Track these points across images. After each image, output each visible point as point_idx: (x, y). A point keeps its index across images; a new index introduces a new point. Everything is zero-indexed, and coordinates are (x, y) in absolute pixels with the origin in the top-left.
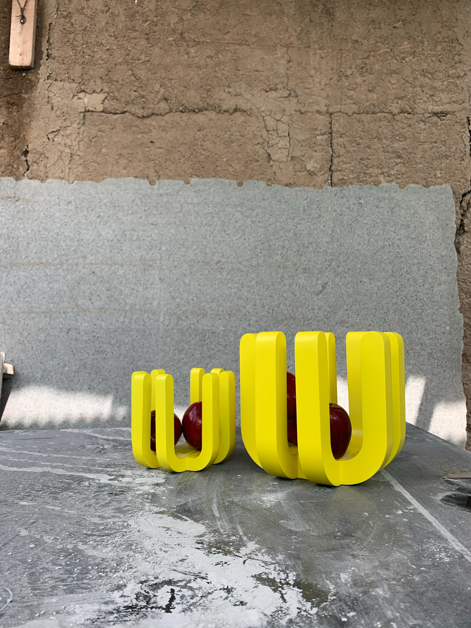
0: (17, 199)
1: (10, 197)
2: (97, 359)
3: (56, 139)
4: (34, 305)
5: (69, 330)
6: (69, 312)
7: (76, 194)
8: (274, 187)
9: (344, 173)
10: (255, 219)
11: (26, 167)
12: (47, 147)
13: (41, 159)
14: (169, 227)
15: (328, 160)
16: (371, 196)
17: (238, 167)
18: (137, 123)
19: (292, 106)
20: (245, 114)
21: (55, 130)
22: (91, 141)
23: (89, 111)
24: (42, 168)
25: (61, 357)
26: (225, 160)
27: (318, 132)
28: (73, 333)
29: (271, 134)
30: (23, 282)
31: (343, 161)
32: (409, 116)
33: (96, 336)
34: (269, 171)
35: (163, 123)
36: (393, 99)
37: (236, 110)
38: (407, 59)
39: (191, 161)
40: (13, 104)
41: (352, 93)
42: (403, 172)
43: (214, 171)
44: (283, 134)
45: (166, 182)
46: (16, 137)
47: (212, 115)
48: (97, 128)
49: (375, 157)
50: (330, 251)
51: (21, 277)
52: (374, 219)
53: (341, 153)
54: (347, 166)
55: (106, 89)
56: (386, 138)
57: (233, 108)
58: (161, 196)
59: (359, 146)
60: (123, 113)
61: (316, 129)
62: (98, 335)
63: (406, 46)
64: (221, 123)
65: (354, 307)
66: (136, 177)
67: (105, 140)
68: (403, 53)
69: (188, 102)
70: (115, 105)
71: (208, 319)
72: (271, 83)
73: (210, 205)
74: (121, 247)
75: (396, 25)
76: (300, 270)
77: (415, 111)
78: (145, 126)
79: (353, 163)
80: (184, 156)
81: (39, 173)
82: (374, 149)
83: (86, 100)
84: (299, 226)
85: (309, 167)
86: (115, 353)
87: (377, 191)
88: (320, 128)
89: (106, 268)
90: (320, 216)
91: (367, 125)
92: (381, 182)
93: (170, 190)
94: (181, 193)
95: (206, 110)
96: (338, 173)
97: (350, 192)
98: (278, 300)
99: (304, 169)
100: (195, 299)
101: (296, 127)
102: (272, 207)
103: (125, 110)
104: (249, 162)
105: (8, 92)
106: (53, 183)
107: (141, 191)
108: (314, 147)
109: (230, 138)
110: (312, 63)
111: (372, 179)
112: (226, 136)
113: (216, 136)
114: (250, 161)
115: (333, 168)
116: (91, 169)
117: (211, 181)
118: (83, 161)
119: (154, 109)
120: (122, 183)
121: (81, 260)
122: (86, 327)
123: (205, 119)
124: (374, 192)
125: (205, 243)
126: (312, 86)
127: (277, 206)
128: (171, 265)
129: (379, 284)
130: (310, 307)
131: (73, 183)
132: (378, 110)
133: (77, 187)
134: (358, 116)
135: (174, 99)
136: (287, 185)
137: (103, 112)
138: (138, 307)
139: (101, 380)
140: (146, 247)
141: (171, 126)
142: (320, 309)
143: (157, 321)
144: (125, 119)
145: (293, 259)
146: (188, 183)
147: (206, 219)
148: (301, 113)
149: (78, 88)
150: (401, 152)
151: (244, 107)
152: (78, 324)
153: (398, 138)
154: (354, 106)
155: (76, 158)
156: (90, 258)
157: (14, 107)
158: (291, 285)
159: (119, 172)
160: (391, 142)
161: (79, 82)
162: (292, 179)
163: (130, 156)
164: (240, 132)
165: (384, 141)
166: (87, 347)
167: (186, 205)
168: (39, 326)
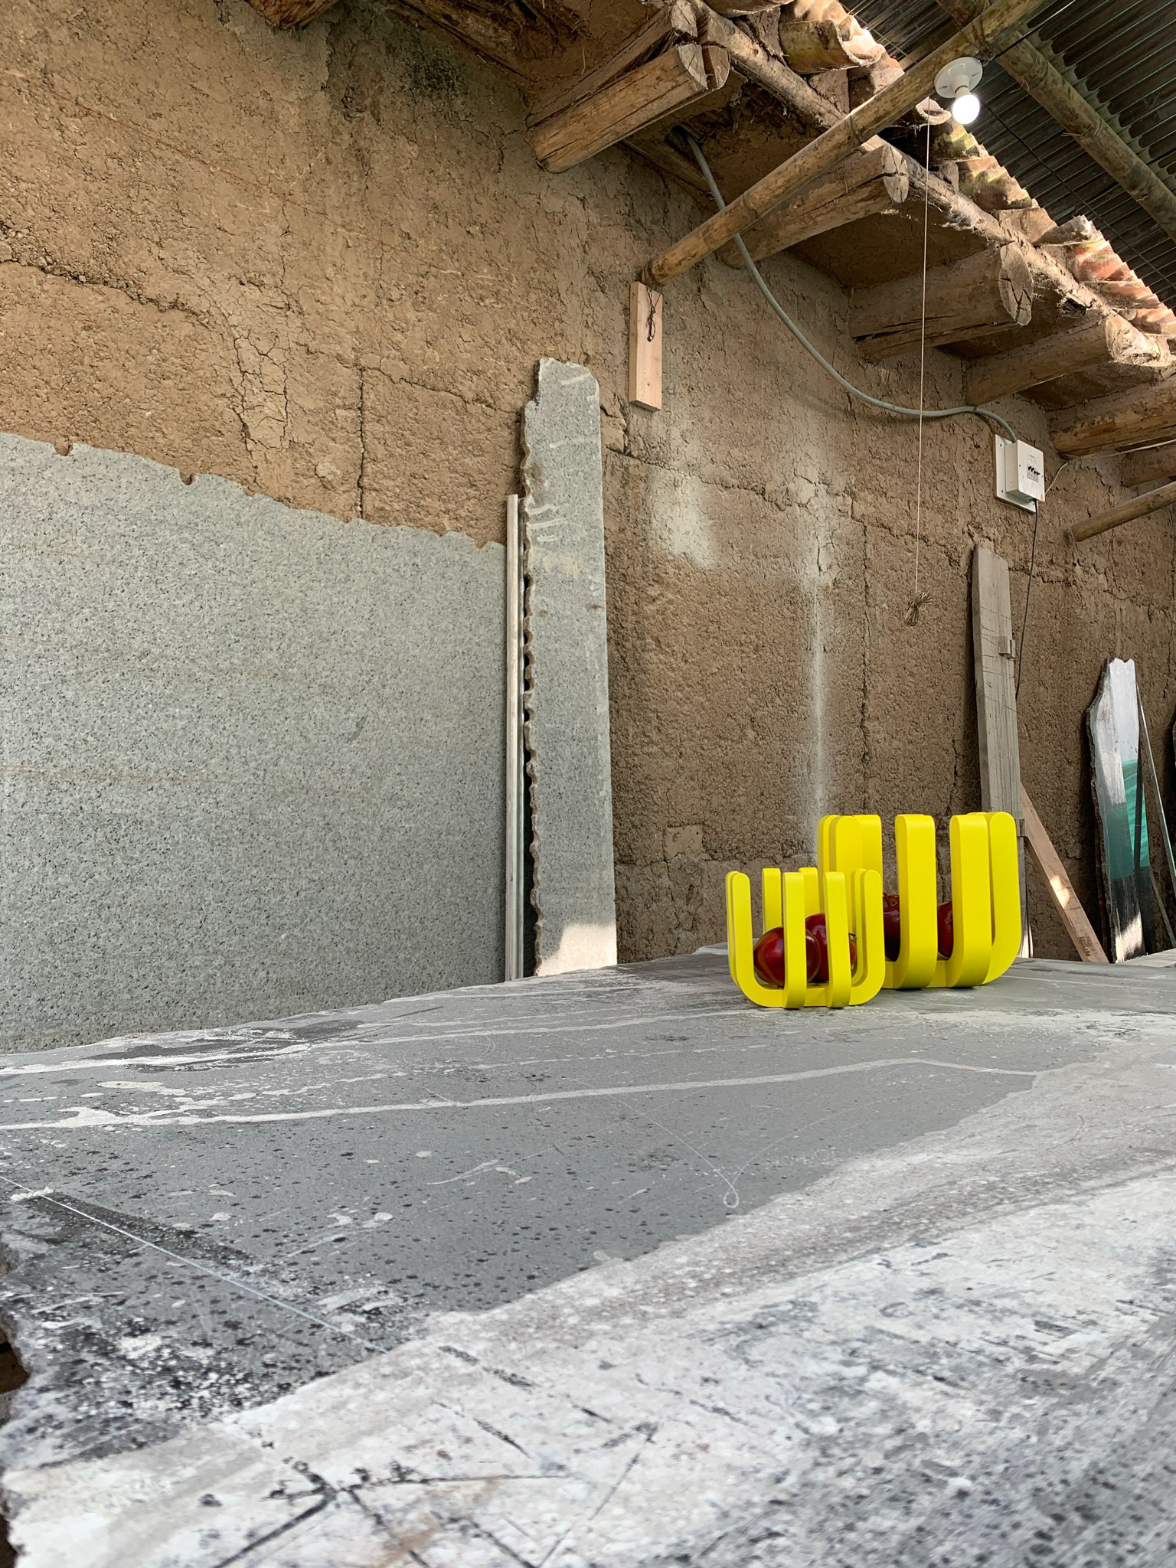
8: (259, 500)
9: (385, 497)
10: (222, 566)
15: (355, 464)
16: (433, 554)
17: (176, 436)
19: (291, 330)
20: (193, 319)
26: (148, 414)
27: (338, 401)
29: (249, 381)
31: (381, 472)
32: (489, 411)
34: (245, 462)
36: (465, 370)
37: (174, 306)
38: (487, 302)
39: (66, 399)
41: (399, 337)
43: (122, 436)
44: (272, 388)
45: (6, 438)
47: (121, 301)
49: (434, 476)
50: (368, 653)
52: (439, 599)
53: (379, 456)
54: (390, 483)
56: (453, 443)
57: (171, 299)
59: (408, 448)
61: (335, 394)
63: (485, 275)
64: (140, 325)
65: (411, 768)
68: (482, 288)
69: (61, 250)
71: (122, 790)
72: (251, 268)
73: (121, 517)
75: (471, 229)
76: (315, 689)
77: (497, 403)
79: (399, 481)
80: (47, 383)
82: (434, 460)
84: (310, 593)
85: (322, 471)
87: (442, 546)
88: (342, 393)
90: (347, 579)
91: (422, 408)
92: (446, 529)
93: (20, 461)
94: (47, 474)
95: (106, 283)
96: (374, 494)
97: (397, 538)
98: (274, 748)
99: (312, 473)
101: (299, 378)
102: (256, 544)
104: (201, 432)
108: (330, 430)
109: (159, 365)
110: (328, 249)
111: (429, 519)
112: (150, 359)
113: (127, 352)
114: (205, 429)
115: (365, 481)
117: (121, 458)
124: (436, 545)
126: (329, 300)
127: (267, 544)
129: (449, 725)
130: (335, 767)
132: (441, 385)
134: (408, 387)
135: (26, 231)
136: (279, 500)
142: (353, 771)
145: (301, 662)
146: (66, 452)
147: (112, 547)
148: (309, 352)
150: (476, 476)
151: (193, 302)
153: (470, 448)
154: (402, 365)
158: (299, 717)
160: (461, 452)
162: (289, 488)
164: (181, 357)
165: (450, 448)
167: (61, 505)
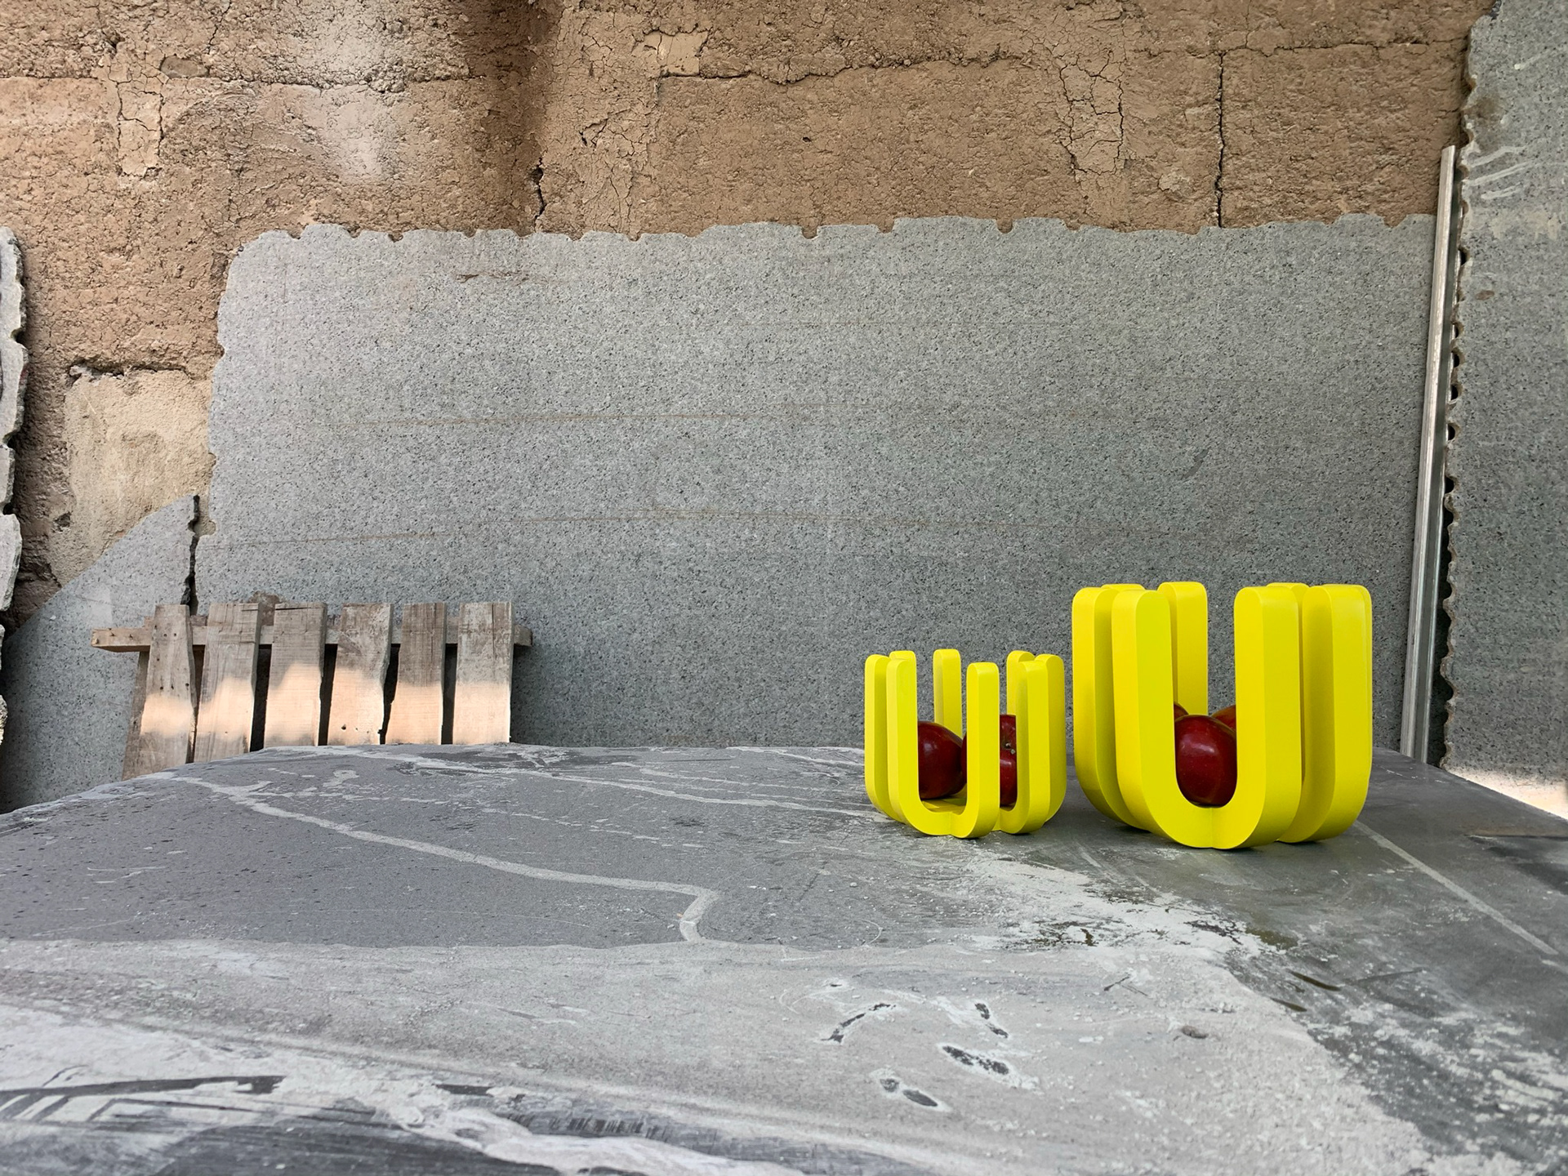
0: (523, 276)
1: (509, 273)
2: (697, 616)
3: (600, 142)
4: (565, 503)
5: (639, 555)
6: (639, 519)
7: (645, 263)
8: (1085, 231)
9: (1251, 193)
10: (1040, 308)
11: (540, 205)
12: (582, 158)
13: (569, 187)
14: (844, 332)
15: (1211, 165)
16: (1315, 248)
17: (1000, 187)
18: (774, 96)
19: (1128, 39)
20: (1018, 65)
21: (597, 121)
22: (674, 142)
23: (668, 75)
24: (572, 207)
25: (625, 611)
26: (970, 172)
27: (1189, 99)
28: (647, 563)
29: (1078, 109)
30: (542, 457)
31: (1247, 166)
32: (1416, 48)
33: (695, 569)
34: (1073, 195)
35: (831, 94)
36: (1377, 8)
37: (996, 57)
39: (894, 179)
40: (509, 68)
42: (1395, 184)
43: (945, 200)
44: (1105, 109)
45: (840, 229)
46: (517, 141)
47: (944, 71)
48: (687, 112)
49: (1326, 153)
50: (1214, 377)
51: (538, 444)
52: (1321, 301)
53: (1244, 148)
54: (1259, 176)
55: (706, 24)
56: (1355, 104)
57: (991, 51)
58: (829, 261)
59: (1287, 128)
60: (743, 75)
62: (698, 568)
64: (963, 88)
65: (1268, 505)
66: (772, 220)
67: (705, 138)
69: (887, 43)
70: (726, 59)
71: (930, 535)
73: (937, 279)
74: (743, 378)
76: (1143, 423)
77: (1431, 35)
78: (792, 103)
79: (1272, 171)
80: (877, 169)
81: (566, 218)
82: (1326, 132)
83: (663, 51)
84: (1143, 320)
85: (1166, 183)
86: (733, 606)
87: (1331, 235)
88: (1194, 89)
89: (713, 424)
90: (1191, 296)
91: (1309, 74)
92: (1340, 213)
93: (849, 247)
94: (871, 253)
95: (929, 58)
96: (1236, 193)
97: (1263, 238)
98: (1090, 490)
99: (1154, 188)
100: (901, 489)
101: (1138, 88)
102: (1080, 279)
103: (748, 68)
104: (1026, 176)
105: (499, 41)
106: (596, 241)
107: (784, 253)
108: (1178, 134)
109: (981, 121)
111: (1318, 205)
112: (974, 117)
113: (950, 118)
114: (1030, 172)
115: (1225, 181)
116: (676, 205)
117: (940, 222)
118: (657, 188)
119: (811, 63)
120: (742, 235)
121: (661, 408)
122: (674, 550)
123: (925, 83)
124: (1323, 236)
125: (924, 365)
127: (1092, 276)
128: (848, 416)
129: (1330, 452)
130: (1165, 507)
131: (638, 238)
132: (1338, 38)
133: (647, 247)
134: (1289, 55)
135: (857, 37)
136: (1114, 227)
137: (699, 75)
138: (780, 508)
139: (706, 661)
140: (795, 379)
141: (850, 101)
142: (1188, 510)
143: (820, 537)
144: (748, 88)
145: (1127, 397)
146: (887, 229)
147: (928, 310)
148: (1151, 56)
149: (645, 25)
150: (1393, 137)
151: (1016, 48)
152: (658, 544)
153: (1385, 103)
154: (1278, 32)
155: (645, 181)
156: (679, 403)
157: (513, 74)
158: (1121, 456)
159: (736, 209)
160: (1368, 113)
161: (646, 9)
162: (1126, 211)
163: (760, 172)
164: (1005, 106)
165: (1351, 112)
166: (676, 591)
167: (882, 279)
168: (577, 548)
